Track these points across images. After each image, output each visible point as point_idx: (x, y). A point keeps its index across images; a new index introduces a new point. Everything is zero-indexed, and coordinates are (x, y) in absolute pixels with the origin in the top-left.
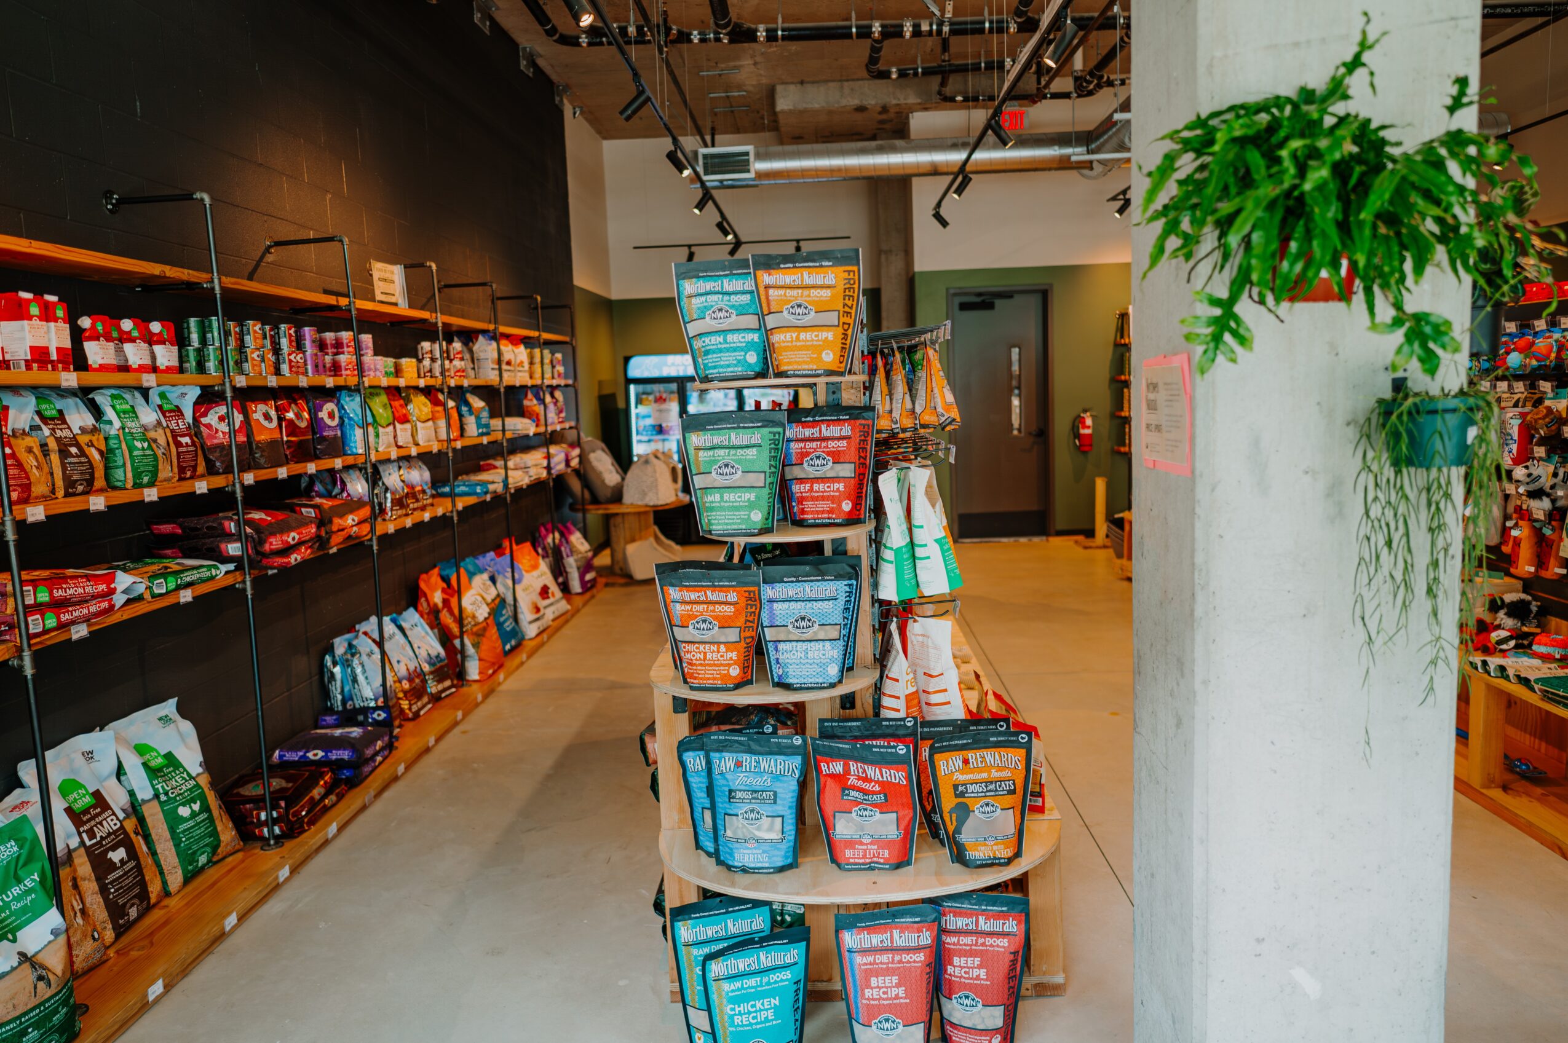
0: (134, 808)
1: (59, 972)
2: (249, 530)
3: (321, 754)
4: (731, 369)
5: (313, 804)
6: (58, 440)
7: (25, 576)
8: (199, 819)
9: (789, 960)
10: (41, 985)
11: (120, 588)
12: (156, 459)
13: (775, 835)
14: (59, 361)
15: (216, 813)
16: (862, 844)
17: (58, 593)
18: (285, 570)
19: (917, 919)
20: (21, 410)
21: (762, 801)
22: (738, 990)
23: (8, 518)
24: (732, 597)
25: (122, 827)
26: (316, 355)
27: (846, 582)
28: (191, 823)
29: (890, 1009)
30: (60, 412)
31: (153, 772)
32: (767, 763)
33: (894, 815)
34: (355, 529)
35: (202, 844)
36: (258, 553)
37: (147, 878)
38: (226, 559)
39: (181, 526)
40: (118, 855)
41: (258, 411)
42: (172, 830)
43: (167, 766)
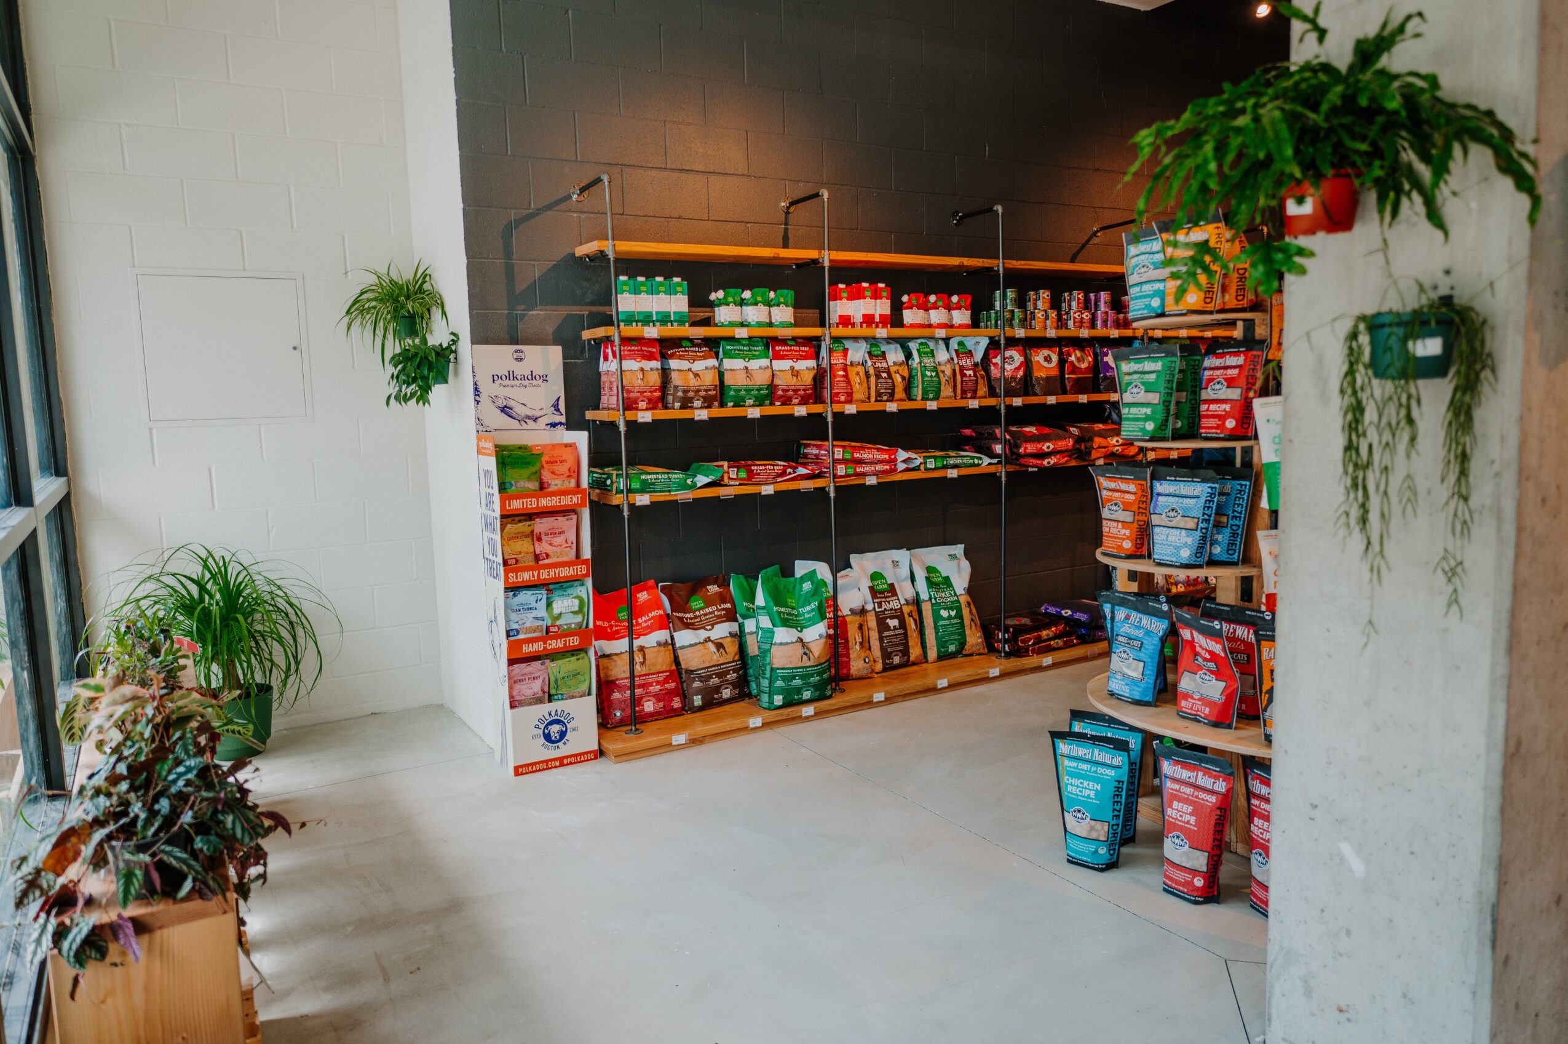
0: (917, 602)
1: (816, 656)
2: (1008, 437)
3: (1070, 613)
4: (1140, 312)
5: (1039, 640)
6: (875, 368)
7: (835, 443)
8: (955, 621)
9: (1115, 762)
10: (805, 657)
11: (900, 459)
12: (940, 383)
13: (1136, 675)
14: (880, 322)
15: (967, 622)
16: (1192, 698)
17: (857, 455)
18: (1042, 469)
19: (1218, 769)
20: (857, 351)
21: (1132, 647)
22: (1074, 768)
23: (829, 409)
24: (1132, 488)
25: (901, 608)
26: (1106, 313)
27: (1209, 485)
28: (947, 622)
29: (1182, 829)
30: (884, 353)
31: (930, 583)
32: (1146, 621)
33: (1224, 684)
34: (1120, 449)
35: (952, 638)
36: (1012, 453)
37: (910, 644)
38: (992, 455)
39: (974, 430)
40: (893, 623)
41: (1039, 357)
42: (935, 623)
43: (943, 584)
